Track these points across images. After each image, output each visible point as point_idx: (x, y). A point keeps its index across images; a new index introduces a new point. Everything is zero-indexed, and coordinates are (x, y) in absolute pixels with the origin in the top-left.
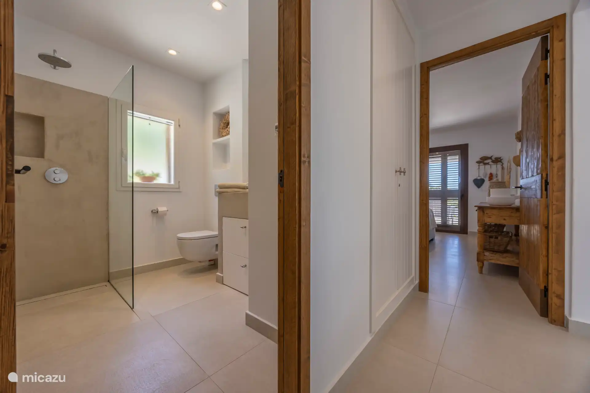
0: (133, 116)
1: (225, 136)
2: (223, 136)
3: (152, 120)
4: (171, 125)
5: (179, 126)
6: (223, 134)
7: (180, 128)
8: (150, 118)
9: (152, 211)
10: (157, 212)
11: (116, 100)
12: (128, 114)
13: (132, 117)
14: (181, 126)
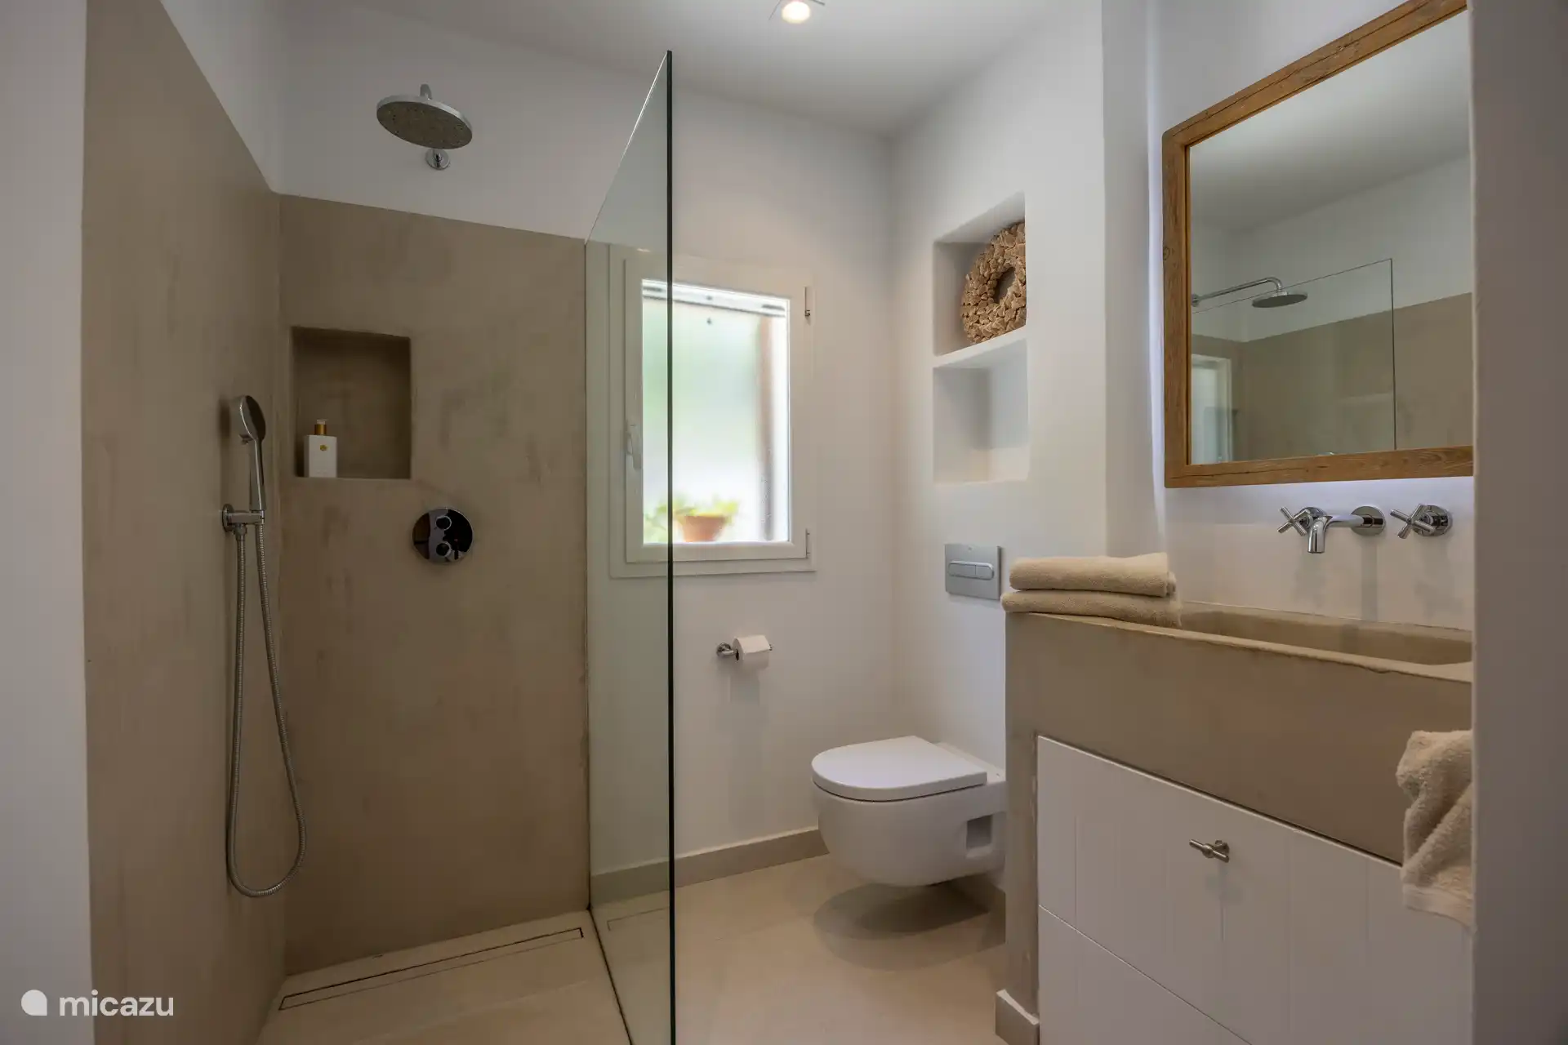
0: (670, 300)
1: (994, 333)
2: (980, 337)
3: (719, 304)
4: (775, 316)
5: (808, 315)
6: (985, 327)
7: (809, 322)
8: (709, 298)
9: (720, 650)
10: (737, 656)
11: (608, 246)
12: (645, 293)
13: (665, 305)
14: (812, 316)
